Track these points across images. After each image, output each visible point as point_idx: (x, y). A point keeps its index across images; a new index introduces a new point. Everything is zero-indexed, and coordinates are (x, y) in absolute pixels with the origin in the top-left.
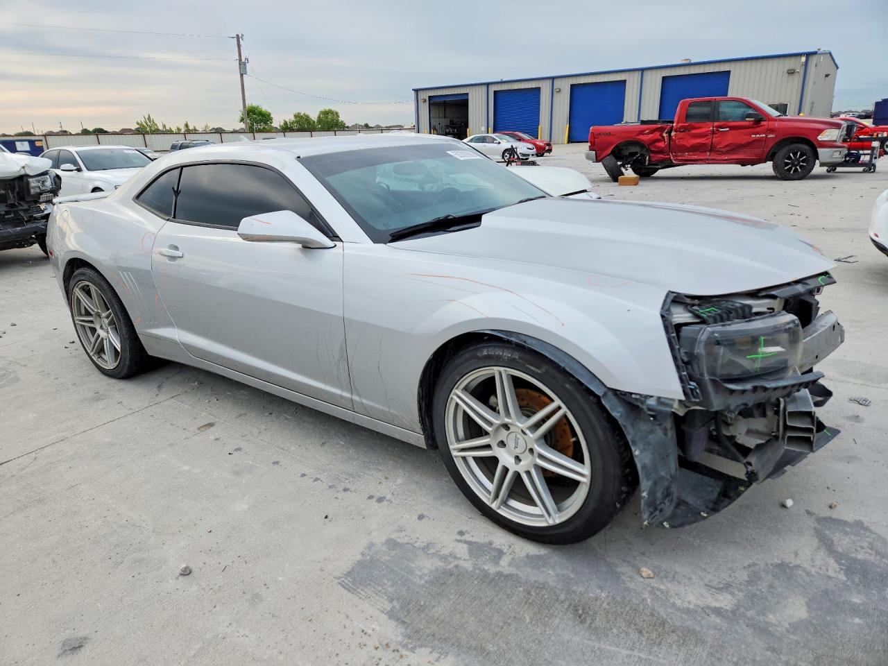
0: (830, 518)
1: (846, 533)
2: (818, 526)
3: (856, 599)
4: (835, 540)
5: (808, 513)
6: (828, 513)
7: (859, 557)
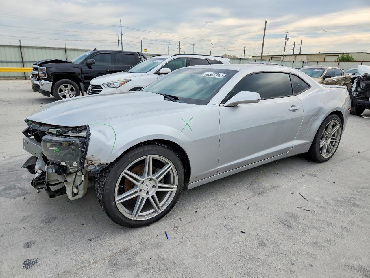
0: (24, 196)
1: (18, 194)
2: (27, 192)
3: (12, 183)
4: (21, 191)
5: (31, 193)
6: (25, 196)
7: (13, 190)
